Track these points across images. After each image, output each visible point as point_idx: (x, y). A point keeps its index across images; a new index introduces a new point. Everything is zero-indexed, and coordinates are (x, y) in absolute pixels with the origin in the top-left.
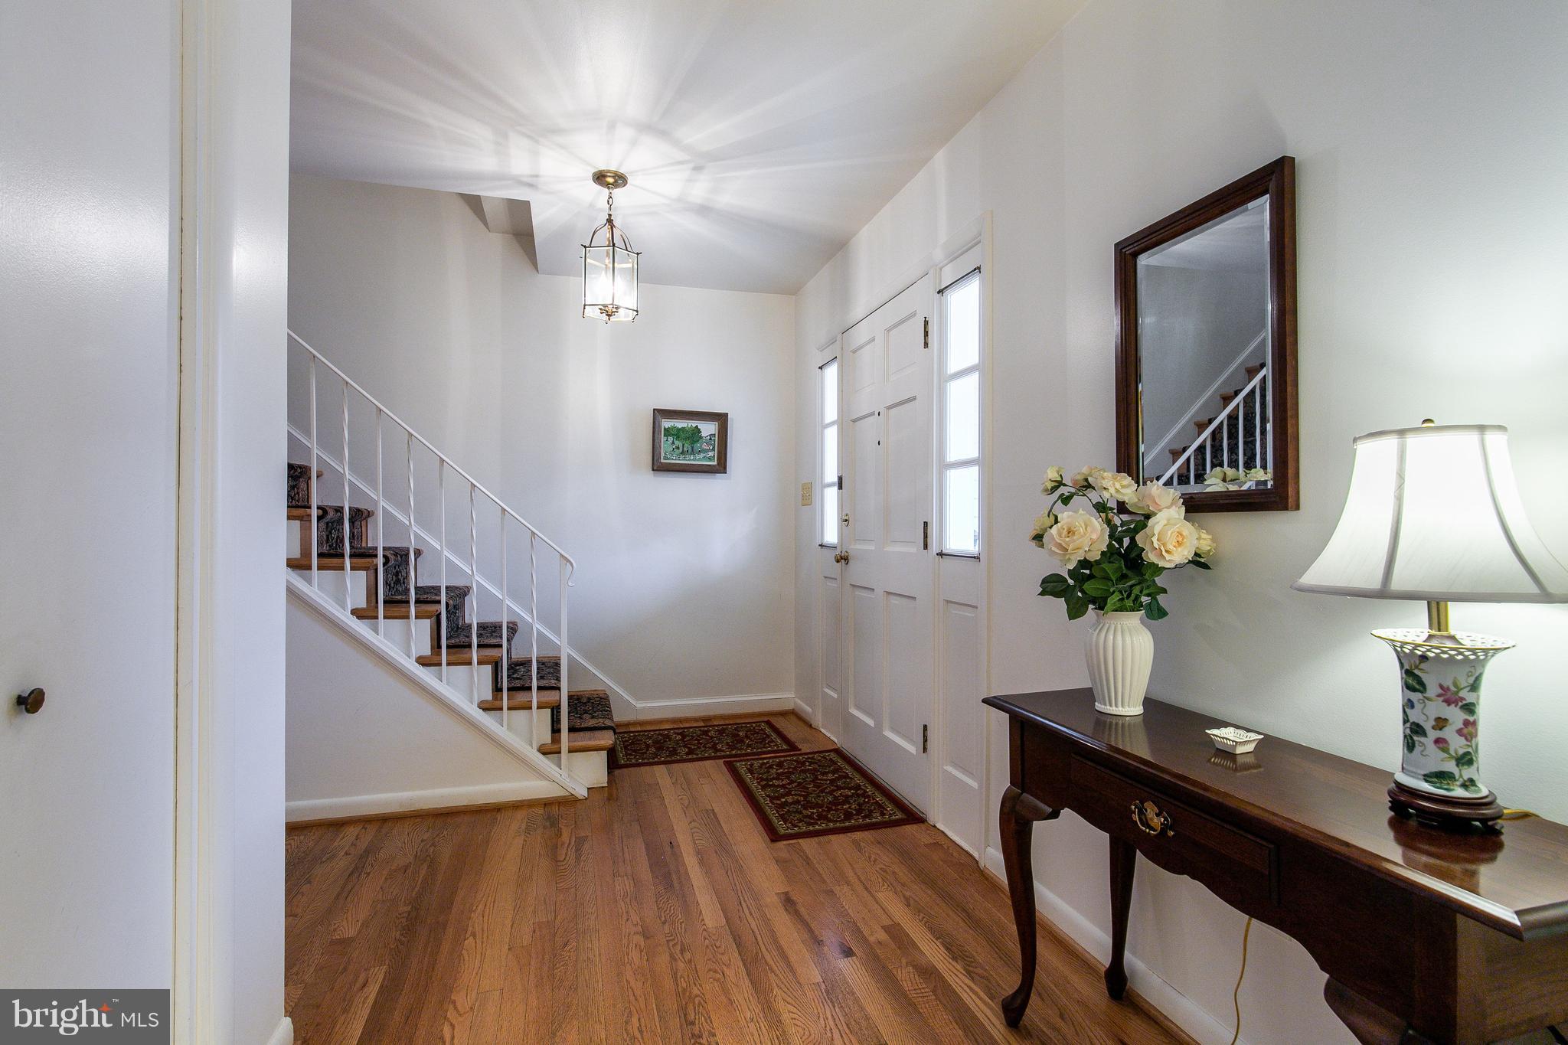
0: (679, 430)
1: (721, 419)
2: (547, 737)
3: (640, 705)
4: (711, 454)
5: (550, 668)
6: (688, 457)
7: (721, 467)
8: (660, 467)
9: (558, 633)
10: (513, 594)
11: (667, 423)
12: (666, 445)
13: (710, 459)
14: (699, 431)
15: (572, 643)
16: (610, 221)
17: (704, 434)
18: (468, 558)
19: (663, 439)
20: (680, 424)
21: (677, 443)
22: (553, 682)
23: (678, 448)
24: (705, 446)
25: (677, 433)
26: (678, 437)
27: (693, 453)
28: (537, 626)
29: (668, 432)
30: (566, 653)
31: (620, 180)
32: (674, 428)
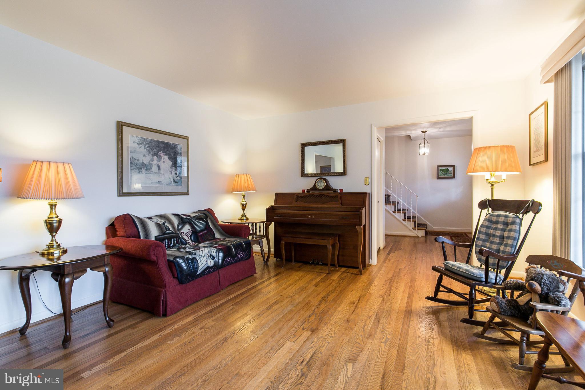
0: (443, 169)
1: (454, 166)
2: (414, 227)
3: (434, 228)
4: (451, 174)
5: (414, 218)
6: (445, 175)
7: (454, 177)
8: (438, 178)
9: (415, 211)
10: (407, 204)
11: (440, 168)
12: (440, 173)
13: (451, 175)
14: (448, 169)
15: (418, 213)
16: (424, 139)
17: (449, 170)
18: (400, 198)
19: (439, 172)
20: (443, 168)
21: (443, 172)
22: (415, 218)
23: (443, 173)
24: (450, 173)
25: (443, 170)
26: (443, 171)
27: (447, 174)
28: (412, 210)
29: (440, 170)
30: (417, 215)
31: (426, 132)
32: (442, 169)
